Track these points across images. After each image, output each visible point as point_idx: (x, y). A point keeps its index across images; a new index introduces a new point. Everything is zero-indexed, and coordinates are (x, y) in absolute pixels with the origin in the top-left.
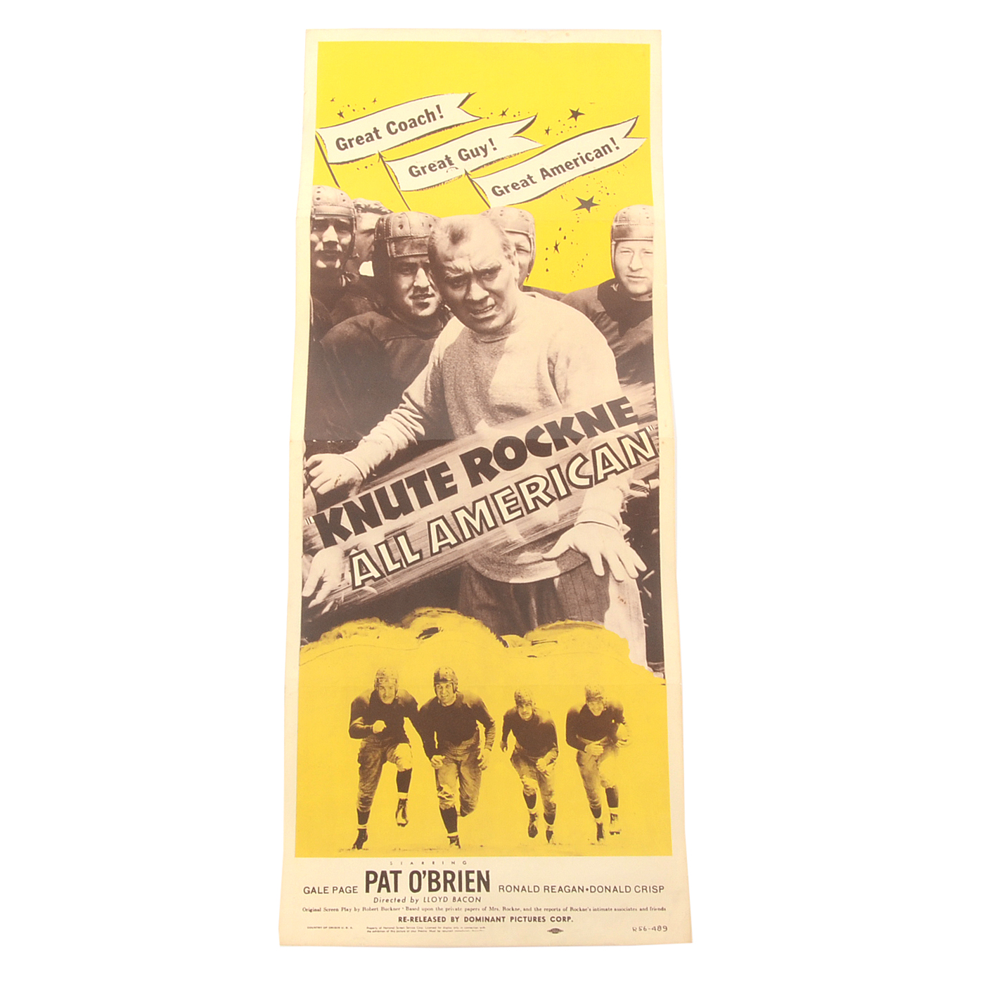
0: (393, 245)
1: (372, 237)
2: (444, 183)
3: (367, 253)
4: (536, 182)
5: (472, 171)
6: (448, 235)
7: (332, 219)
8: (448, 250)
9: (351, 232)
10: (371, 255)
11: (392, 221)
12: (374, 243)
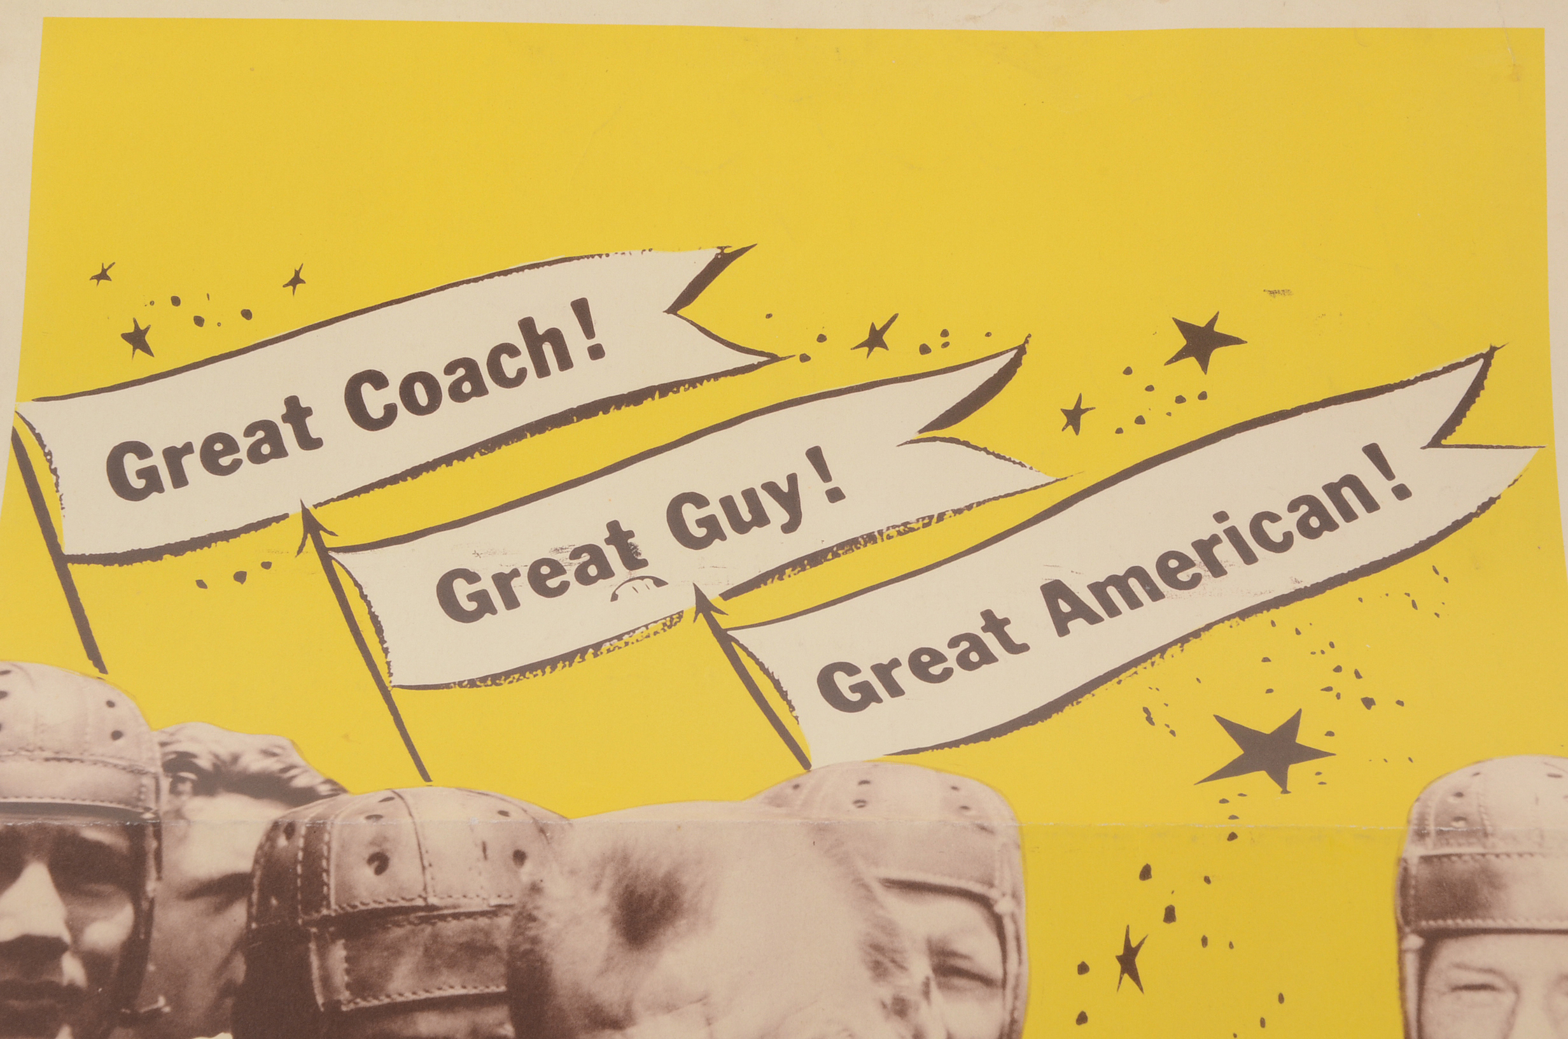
0: (339, 953)
1: (238, 914)
2: (597, 647)
3: (211, 994)
4: (1024, 648)
5: (727, 595)
6: (602, 899)
7: (41, 828)
8: (603, 972)
9: (134, 890)
10: (229, 1002)
11: (334, 838)
12: (245, 943)
